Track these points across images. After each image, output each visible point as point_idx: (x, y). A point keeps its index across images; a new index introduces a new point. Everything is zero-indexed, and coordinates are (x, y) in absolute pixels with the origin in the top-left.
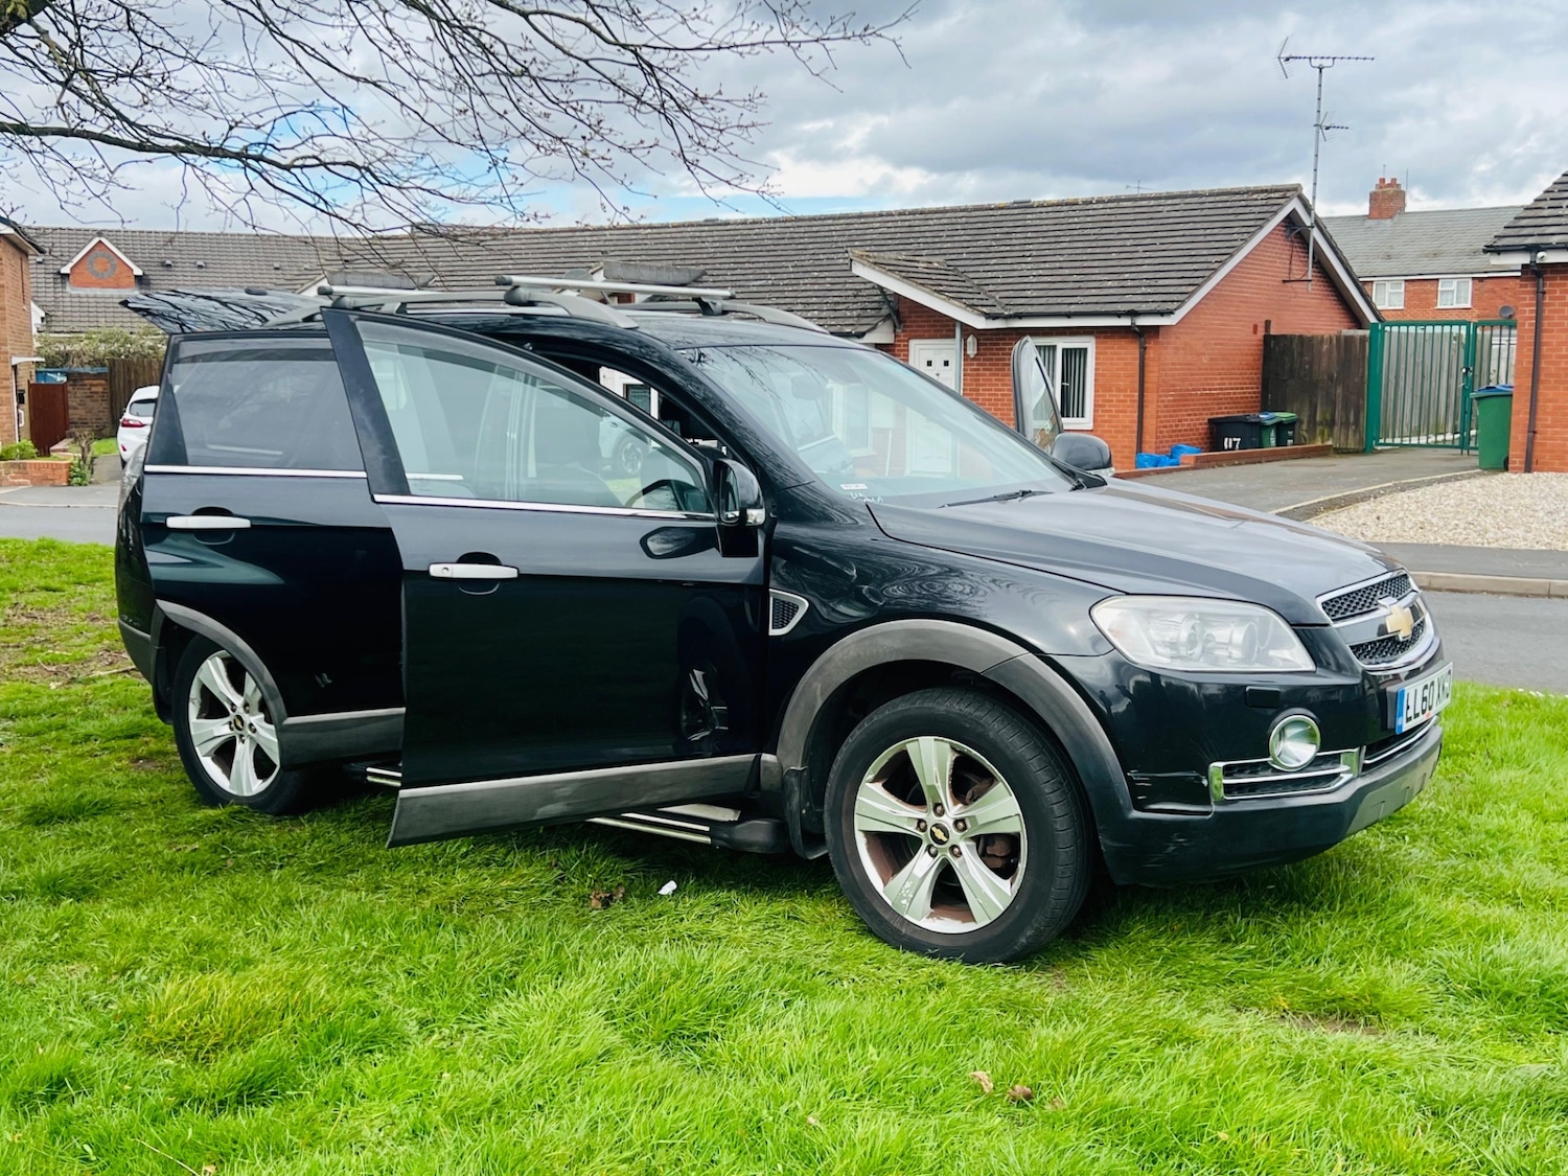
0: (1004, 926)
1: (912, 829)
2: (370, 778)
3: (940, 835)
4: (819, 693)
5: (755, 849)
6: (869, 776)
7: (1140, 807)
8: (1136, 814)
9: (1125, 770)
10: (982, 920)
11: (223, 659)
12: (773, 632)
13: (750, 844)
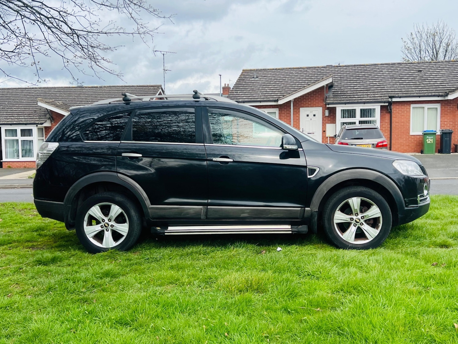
0: (377, 239)
1: (349, 220)
2: (166, 234)
3: (358, 221)
4: (325, 190)
5: (304, 233)
6: (338, 209)
7: (407, 206)
8: (406, 208)
9: (404, 198)
10: (370, 239)
11: (99, 206)
12: (309, 177)
13: (303, 232)
